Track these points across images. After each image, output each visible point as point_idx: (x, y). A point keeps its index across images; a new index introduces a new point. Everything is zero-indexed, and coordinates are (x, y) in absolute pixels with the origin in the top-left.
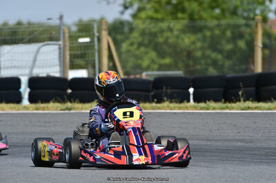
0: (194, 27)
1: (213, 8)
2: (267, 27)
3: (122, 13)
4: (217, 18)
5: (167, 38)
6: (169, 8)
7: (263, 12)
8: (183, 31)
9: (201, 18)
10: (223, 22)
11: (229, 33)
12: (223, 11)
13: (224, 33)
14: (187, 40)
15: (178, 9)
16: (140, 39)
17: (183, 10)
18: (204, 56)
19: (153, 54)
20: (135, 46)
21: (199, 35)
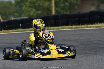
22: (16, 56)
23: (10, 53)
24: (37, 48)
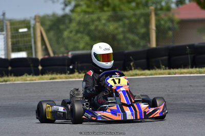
0: (116, 18)
1: (129, 2)
2: (170, 14)
3: (64, 9)
4: (132, 9)
5: (97, 26)
6: (98, 4)
7: (167, 3)
8: (108, 20)
9: (121, 10)
10: (138, 12)
11: (142, 20)
12: (138, 4)
13: (138, 20)
14: (112, 27)
16: (77, 28)
17: (108, 5)
18: (125, 38)
19: (87, 38)
20: (74, 33)
21: (121, 23)
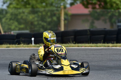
0: (34, 11)
1: (42, 3)
3: (3, 6)
4: (44, 7)
5: (22, 16)
6: (23, 3)
7: (64, 4)
8: (29, 13)
9: (37, 7)
10: (47, 9)
11: (49, 14)
12: (47, 4)
13: (47, 14)
14: (31, 17)
15: (27, 3)
16: (10, 17)
17: (29, 4)
18: (38, 24)
19: (16, 23)
20: (8, 20)
21: (36, 15)
22: (24, 70)
23: (17, 67)
24: (48, 63)
